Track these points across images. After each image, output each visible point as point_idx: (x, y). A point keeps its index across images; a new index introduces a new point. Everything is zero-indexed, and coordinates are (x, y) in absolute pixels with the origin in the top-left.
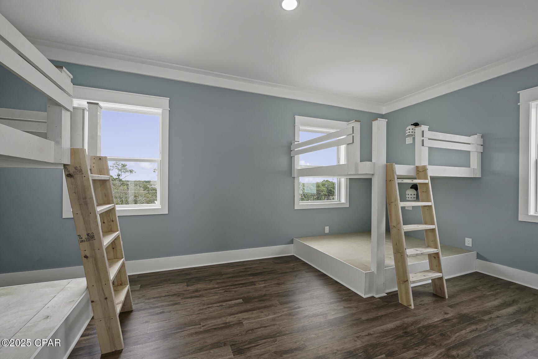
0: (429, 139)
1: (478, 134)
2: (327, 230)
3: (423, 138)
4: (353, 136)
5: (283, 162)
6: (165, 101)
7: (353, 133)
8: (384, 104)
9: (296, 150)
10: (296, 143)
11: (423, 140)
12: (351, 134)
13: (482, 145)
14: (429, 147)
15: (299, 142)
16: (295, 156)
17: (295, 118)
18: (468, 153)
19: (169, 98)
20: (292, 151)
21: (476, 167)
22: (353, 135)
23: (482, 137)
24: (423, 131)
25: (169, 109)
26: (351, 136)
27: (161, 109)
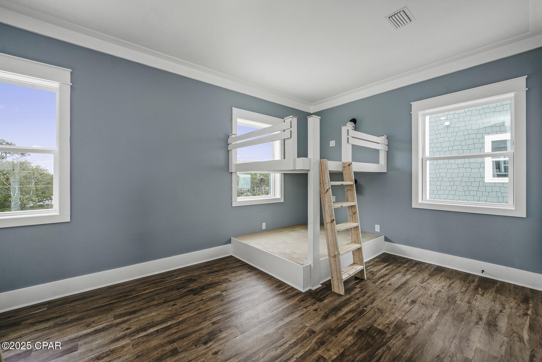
0: (352, 137)
1: (385, 136)
2: (264, 226)
3: (348, 136)
4: (291, 131)
5: (220, 155)
6: (66, 73)
7: (291, 127)
8: (312, 104)
9: (233, 143)
10: (233, 136)
11: (348, 138)
12: (289, 128)
13: (387, 145)
14: (352, 144)
15: (236, 135)
16: (233, 150)
17: (232, 109)
18: (378, 151)
19: (71, 70)
20: (229, 144)
21: (383, 164)
22: (292, 129)
23: (387, 138)
24: (348, 130)
25: (71, 84)
26: (289, 130)
27: (59, 83)
